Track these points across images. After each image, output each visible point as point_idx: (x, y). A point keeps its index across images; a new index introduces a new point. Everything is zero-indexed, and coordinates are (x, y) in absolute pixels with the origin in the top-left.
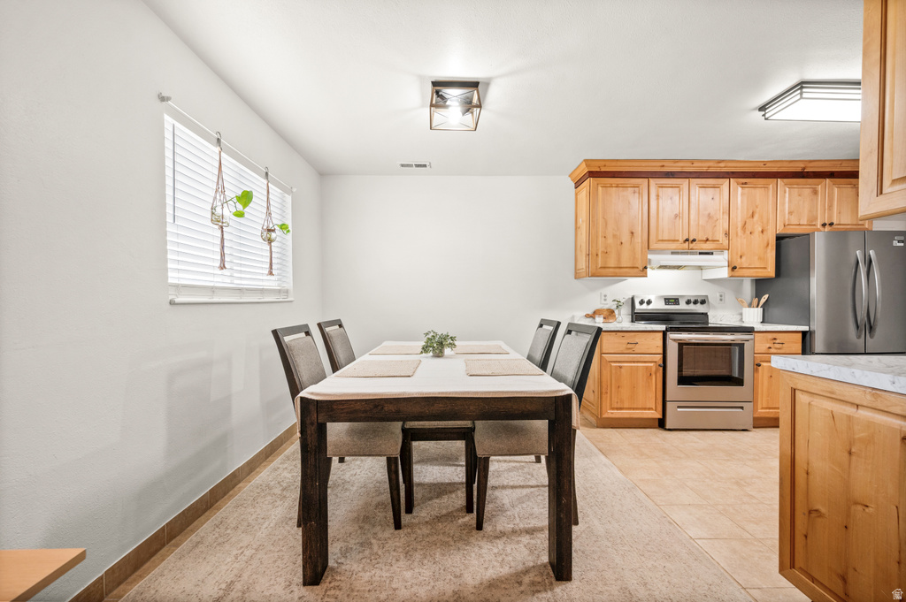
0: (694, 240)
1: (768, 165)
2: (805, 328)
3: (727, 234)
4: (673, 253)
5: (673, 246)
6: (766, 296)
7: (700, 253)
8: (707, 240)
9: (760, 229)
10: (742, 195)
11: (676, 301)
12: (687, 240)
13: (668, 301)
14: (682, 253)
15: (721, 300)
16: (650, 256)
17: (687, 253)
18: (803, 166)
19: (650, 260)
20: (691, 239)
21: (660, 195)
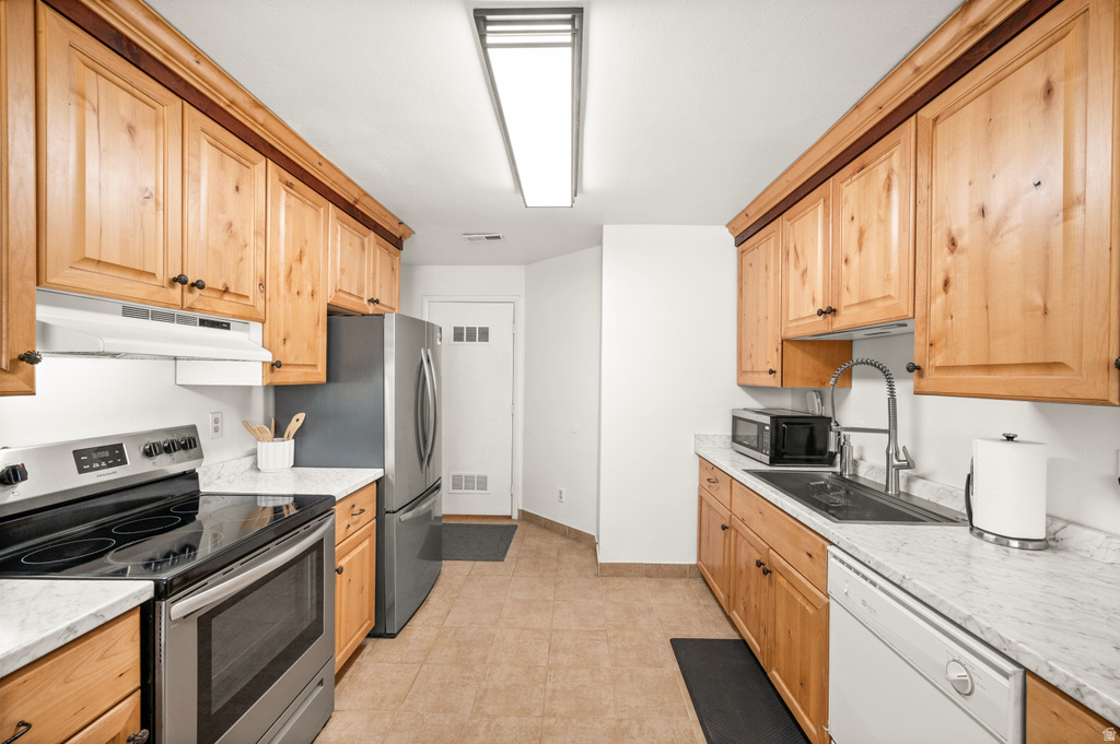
0: (199, 285)
1: (324, 168)
2: (377, 473)
3: (263, 285)
4: (128, 312)
5: (138, 290)
6: (301, 416)
7: (203, 323)
8: (226, 291)
9: (310, 289)
10: (288, 207)
11: (113, 454)
12: (180, 280)
13: (85, 458)
14: (157, 316)
15: (216, 430)
16: (43, 313)
17: (170, 318)
18: (357, 196)
19: (45, 327)
20: (191, 280)
21: (91, 94)
